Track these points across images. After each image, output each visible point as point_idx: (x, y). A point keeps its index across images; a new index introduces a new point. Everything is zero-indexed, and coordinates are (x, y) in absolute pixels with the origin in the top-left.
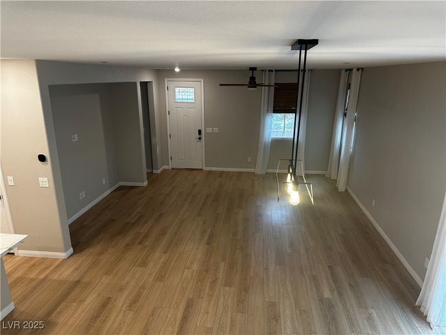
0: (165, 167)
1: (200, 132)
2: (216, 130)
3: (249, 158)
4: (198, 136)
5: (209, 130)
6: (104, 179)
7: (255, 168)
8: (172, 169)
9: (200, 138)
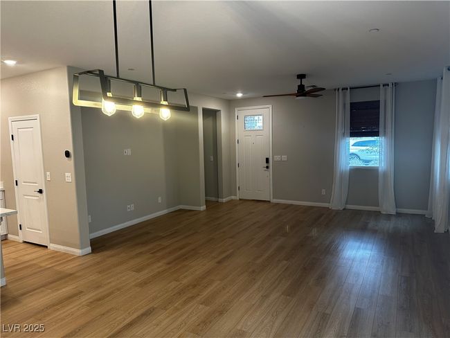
0: (233, 197)
1: (267, 160)
2: (284, 158)
3: (323, 190)
4: (266, 165)
5: (277, 158)
6: (160, 198)
7: (329, 203)
8: (240, 200)
9: (267, 167)
